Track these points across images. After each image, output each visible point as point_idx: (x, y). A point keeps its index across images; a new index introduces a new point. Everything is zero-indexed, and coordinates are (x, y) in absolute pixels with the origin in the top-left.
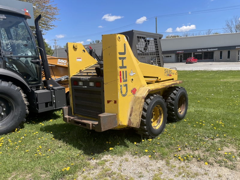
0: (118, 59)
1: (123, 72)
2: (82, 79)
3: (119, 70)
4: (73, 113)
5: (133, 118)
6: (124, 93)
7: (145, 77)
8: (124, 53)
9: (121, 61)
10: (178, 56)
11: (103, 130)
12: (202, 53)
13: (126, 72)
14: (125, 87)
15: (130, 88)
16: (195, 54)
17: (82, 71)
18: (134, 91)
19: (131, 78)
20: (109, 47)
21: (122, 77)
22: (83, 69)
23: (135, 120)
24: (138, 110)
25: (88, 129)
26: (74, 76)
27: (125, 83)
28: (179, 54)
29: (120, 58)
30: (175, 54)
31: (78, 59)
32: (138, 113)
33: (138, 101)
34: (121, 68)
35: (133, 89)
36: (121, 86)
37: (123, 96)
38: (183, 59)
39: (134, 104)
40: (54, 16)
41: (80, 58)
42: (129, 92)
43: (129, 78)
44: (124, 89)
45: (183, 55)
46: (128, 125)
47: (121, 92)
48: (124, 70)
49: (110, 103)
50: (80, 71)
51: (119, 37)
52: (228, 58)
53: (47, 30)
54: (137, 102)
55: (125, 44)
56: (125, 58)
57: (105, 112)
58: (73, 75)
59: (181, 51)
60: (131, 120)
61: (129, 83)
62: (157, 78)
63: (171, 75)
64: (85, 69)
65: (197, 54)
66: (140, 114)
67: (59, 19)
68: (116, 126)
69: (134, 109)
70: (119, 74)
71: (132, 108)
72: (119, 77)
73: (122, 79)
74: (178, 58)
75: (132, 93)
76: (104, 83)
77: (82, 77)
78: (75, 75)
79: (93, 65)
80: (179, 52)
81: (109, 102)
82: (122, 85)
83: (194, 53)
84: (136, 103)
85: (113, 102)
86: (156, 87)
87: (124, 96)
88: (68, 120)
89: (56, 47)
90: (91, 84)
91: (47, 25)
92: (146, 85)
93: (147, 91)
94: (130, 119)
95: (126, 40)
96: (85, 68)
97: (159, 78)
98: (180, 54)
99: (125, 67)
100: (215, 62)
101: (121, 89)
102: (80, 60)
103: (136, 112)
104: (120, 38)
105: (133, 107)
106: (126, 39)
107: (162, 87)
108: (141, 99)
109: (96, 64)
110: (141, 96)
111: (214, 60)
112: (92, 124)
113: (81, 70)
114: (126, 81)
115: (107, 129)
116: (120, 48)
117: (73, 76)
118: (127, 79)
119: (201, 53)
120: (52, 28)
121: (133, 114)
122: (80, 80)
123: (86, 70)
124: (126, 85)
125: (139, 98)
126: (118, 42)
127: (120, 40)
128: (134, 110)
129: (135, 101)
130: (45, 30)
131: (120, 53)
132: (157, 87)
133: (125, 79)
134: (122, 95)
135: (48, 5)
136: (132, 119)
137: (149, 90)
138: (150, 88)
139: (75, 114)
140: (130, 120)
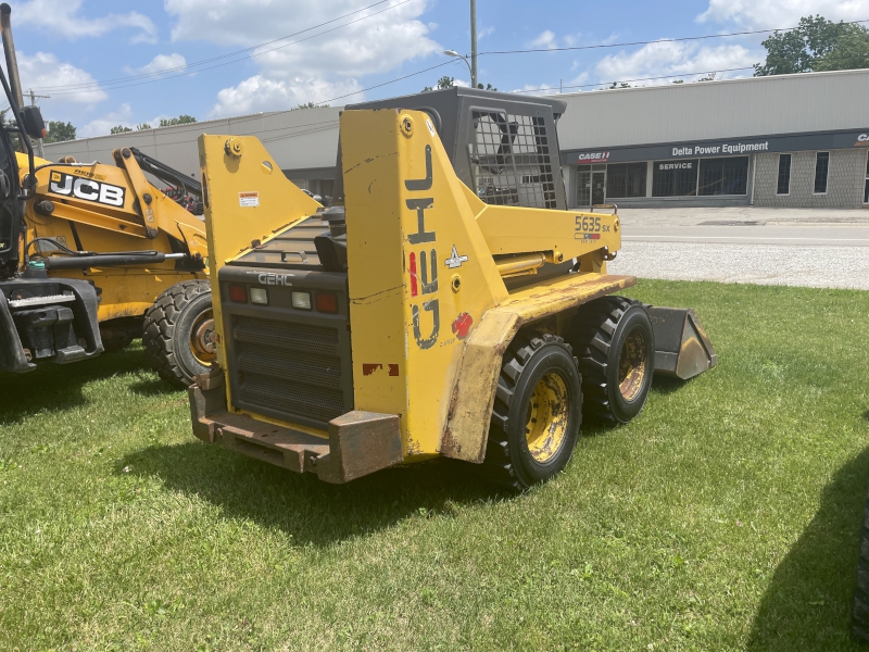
0: (404, 205)
1: (423, 254)
2: (263, 278)
3: (408, 248)
4: (232, 404)
5: (460, 425)
6: (426, 335)
7: (498, 258)
8: (426, 184)
9: (414, 212)
10: (584, 175)
11: (349, 476)
12: (694, 163)
13: (433, 253)
14: (432, 312)
15: (448, 316)
16: (661, 167)
17: (262, 243)
18: (463, 326)
19: (453, 276)
20: (368, 160)
21: (418, 275)
22: (265, 238)
23: (466, 433)
24: (479, 397)
25: (292, 468)
26: (232, 263)
27: (429, 297)
28: (588, 168)
29: (411, 204)
30: (572, 167)
31: (245, 199)
32: (480, 409)
33: (477, 363)
34: (414, 239)
35: (459, 317)
36: (415, 309)
37: (423, 348)
38: (605, 189)
39: (463, 374)
41: (254, 195)
42: (446, 332)
43: (445, 279)
44: (426, 319)
45: (605, 172)
46: (441, 454)
47: (417, 333)
48: (427, 247)
49: (376, 373)
50: (254, 246)
51: (405, 120)
52: (817, 190)
54: (475, 366)
55: (428, 147)
56: (431, 201)
57: (353, 409)
58: (227, 261)
59: (598, 156)
60: (454, 434)
61: (444, 295)
64: (272, 236)
65: (671, 166)
66: (487, 411)
68: (399, 459)
69: (462, 391)
70: (408, 265)
71: (457, 387)
72: (407, 277)
73: (419, 284)
74: (584, 186)
75: (454, 331)
76: (348, 300)
77: (262, 272)
78: (235, 259)
79: (304, 218)
80: (588, 157)
81: (368, 369)
82: (421, 307)
83: (656, 165)
84: (473, 370)
85: (388, 369)
86: (543, 306)
87: (426, 345)
88: (211, 431)
90: (301, 301)
92: (505, 299)
93: (513, 322)
94: (448, 429)
95: (433, 133)
96: (274, 232)
98: (596, 168)
99: (431, 237)
100: (754, 206)
101: (415, 321)
102: (254, 202)
103: (472, 404)
104: (409, 125)
105: (461, 384)
106: (434, 129)
107: (566, 305)
108: (488, 354)
109: (313, 217)
110: (489, 344)
111: (749, 198)
112: (307, 453)
113: (258, 242)
114: (434, 288)
115: (365, 474)
116: (410, 165)
117: (227, 264)
118: (436, 284)
119: (689, 166)
121: (460, 411)
122: (254, 282)
123: (275, 239)
124: (434, 306)
125: (480, 351)
126: (401, 139)
127: (409, 133)
128: (462, 396)
129: (465, 363)
131: (412, 185)
133: (429, 281)
134: (418, 343)
136: (457, 430)
138: (521, 314)
139: (237, 409)
140: (447, 432)
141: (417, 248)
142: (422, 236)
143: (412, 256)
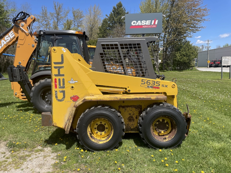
13: (63, 79)
14: (62, 93)
29: (55, 67)
34: (56, 75)
40: (204, 17)
47: (56, 97)
53: (195, 32)
62: (126, 89)
63: (158, 88)
67: (208, 20)
73: (58, 86)
89: (208, 48)
91: (195, 27)
97: (128, 89)
99: (63, 75)
101: (56, 94)
120: (200, 29)
130: (192, 33)
132: (102, 98)
135: (197, 8)
137: (85, 99)
141: (57, 78)
142: (59, 75)
143: (56, 79)
